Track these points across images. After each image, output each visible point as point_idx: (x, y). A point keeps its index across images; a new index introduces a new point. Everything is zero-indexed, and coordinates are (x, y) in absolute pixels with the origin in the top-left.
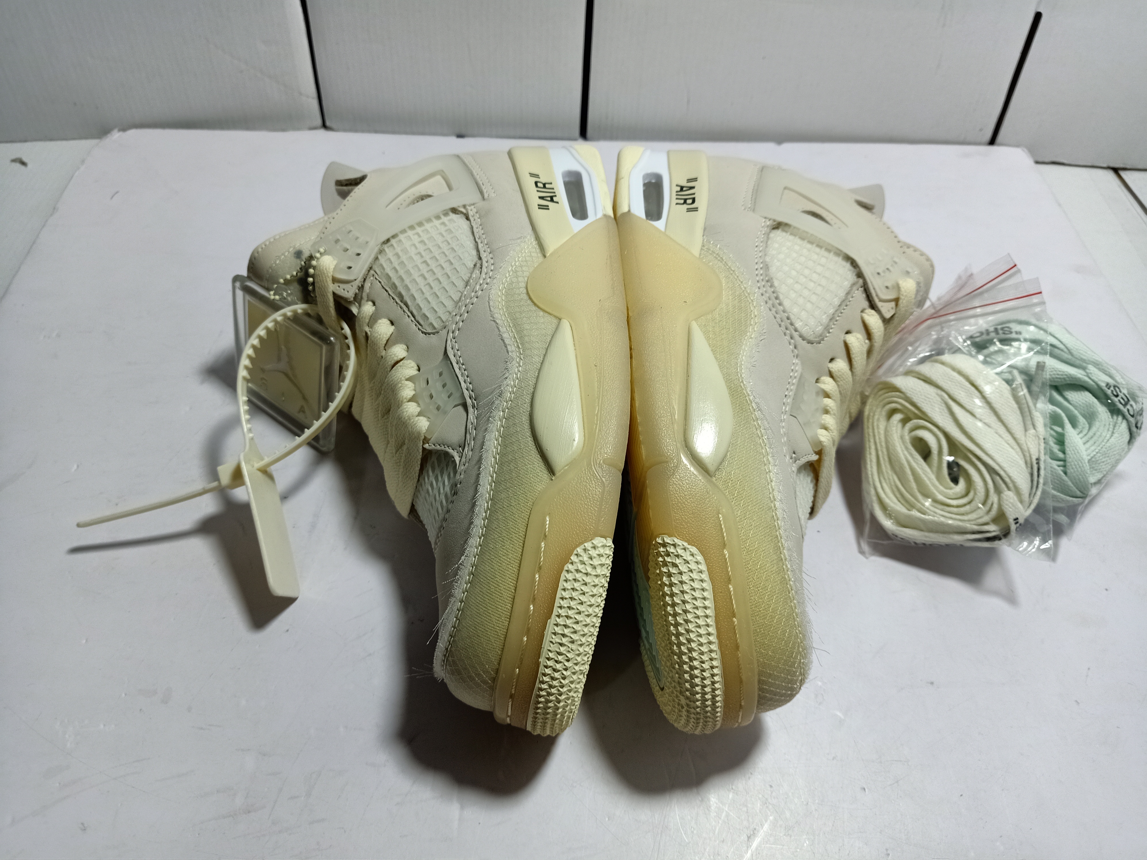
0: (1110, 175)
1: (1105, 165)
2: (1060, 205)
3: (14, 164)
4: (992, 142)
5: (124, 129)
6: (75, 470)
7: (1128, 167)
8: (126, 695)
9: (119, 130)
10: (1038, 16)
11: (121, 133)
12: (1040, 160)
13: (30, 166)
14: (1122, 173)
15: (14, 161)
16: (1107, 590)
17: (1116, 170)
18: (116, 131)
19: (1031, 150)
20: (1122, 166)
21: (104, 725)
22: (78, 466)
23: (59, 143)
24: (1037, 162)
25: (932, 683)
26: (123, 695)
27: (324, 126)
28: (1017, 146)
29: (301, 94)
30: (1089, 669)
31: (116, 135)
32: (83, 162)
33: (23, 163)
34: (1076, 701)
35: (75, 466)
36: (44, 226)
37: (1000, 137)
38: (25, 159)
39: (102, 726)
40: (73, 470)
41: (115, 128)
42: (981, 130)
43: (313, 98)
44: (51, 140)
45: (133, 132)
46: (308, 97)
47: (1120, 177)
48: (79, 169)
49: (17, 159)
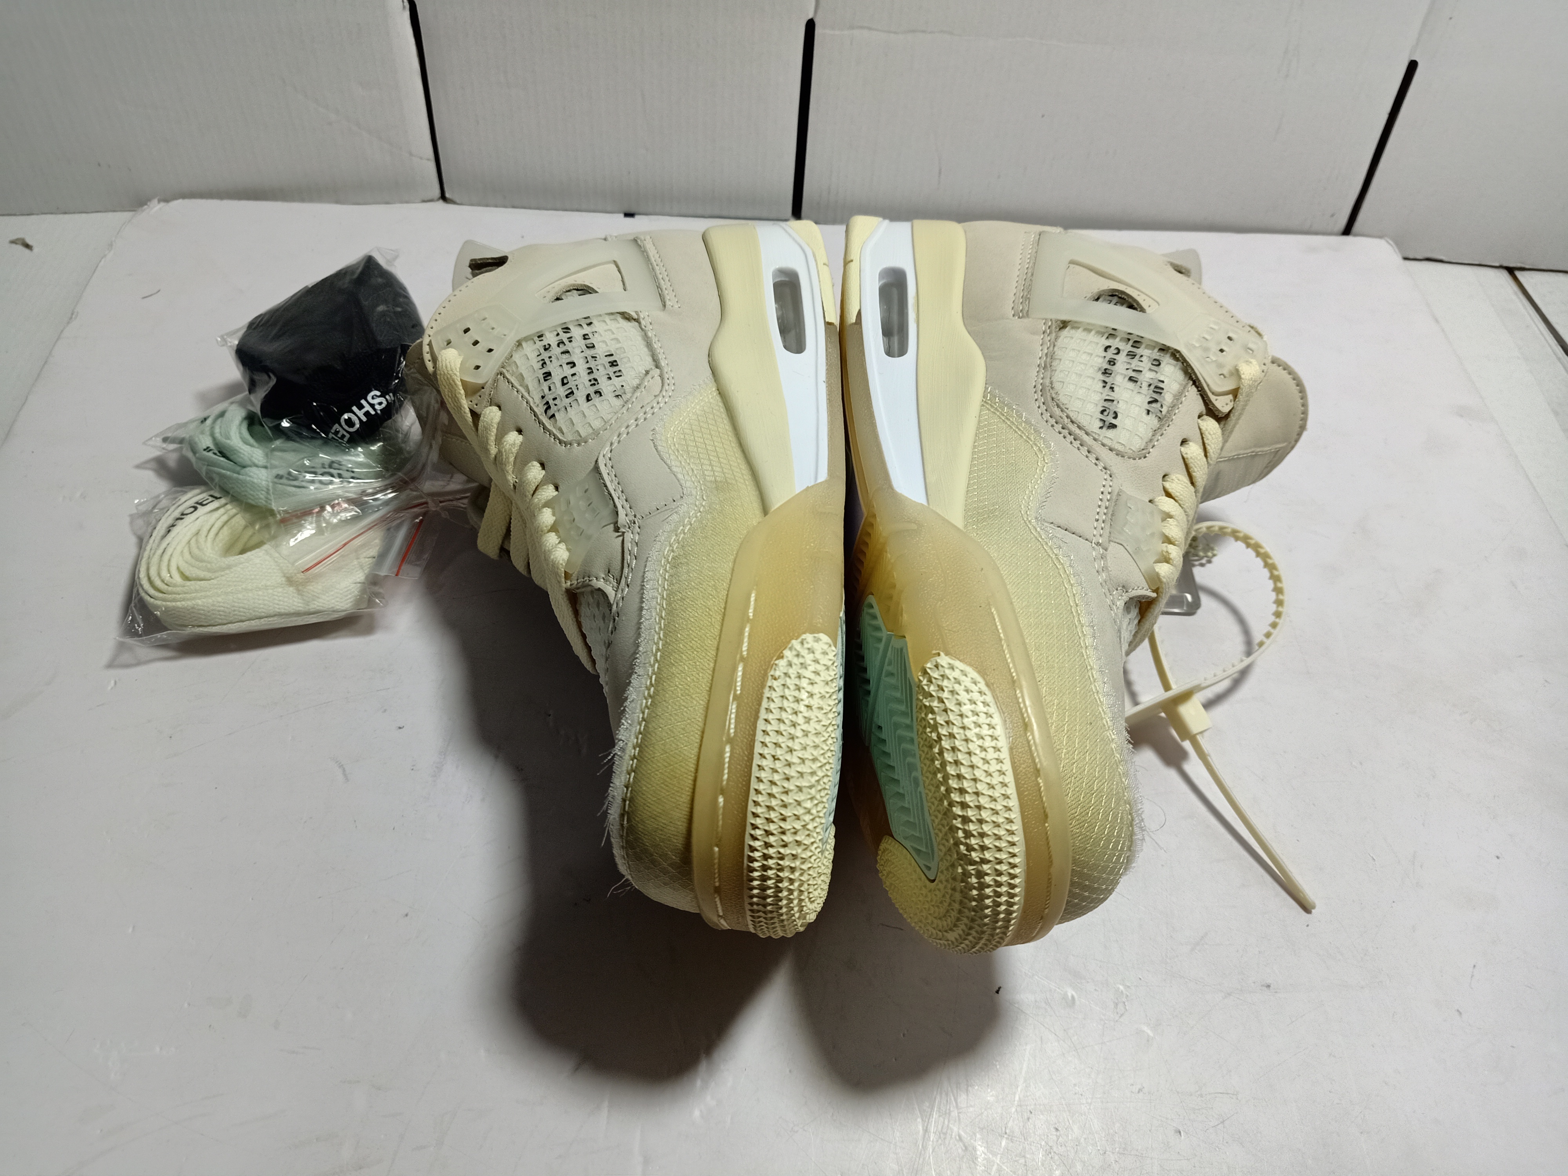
0: (1504, 275)
1: (1497, 264)
2: (1437, 321)
3: (14, 245)
4: (1347, 230)
5: (166, 200)
6: (112, 688)
7: (1527, 267)
8: (189, 1004)
9: (159, 201)
10: (1412, 66)
11: (162, 204)
12: (1411, 256)
13: (35, 250)
14: (1518, 274)
15: (13, 242)
16: (1498, 857)
17: (1511, 271)
18: (156, 201)
19: (1399, 243)
20: (1519, 265)
21: (161, 1049)
22: (115, 683)
23: (77, 216)
24: (1406, 259)
25: (1268, 986)
26: (186, 1005)
27: (443, 197)
28: (1381, 237)
29: (411, 154)
30: (1474, 966)
31: (156, 208)
32: (111, 245)
33: (28, 246)
34: (1458, 1011)
35: (112, 682)
36: (59, 337)
37: (1358, 226)
38: (30, 240)
39: (158, 1049)
40: (109, 688)
41: (153, 198)
42: (1332, 215)
43: (428, 160)
44: (65, 213)
45: (179, 202)
46: (421, 158)
47: (1516, 279)
48: (105, 256)
49: (18, 239)
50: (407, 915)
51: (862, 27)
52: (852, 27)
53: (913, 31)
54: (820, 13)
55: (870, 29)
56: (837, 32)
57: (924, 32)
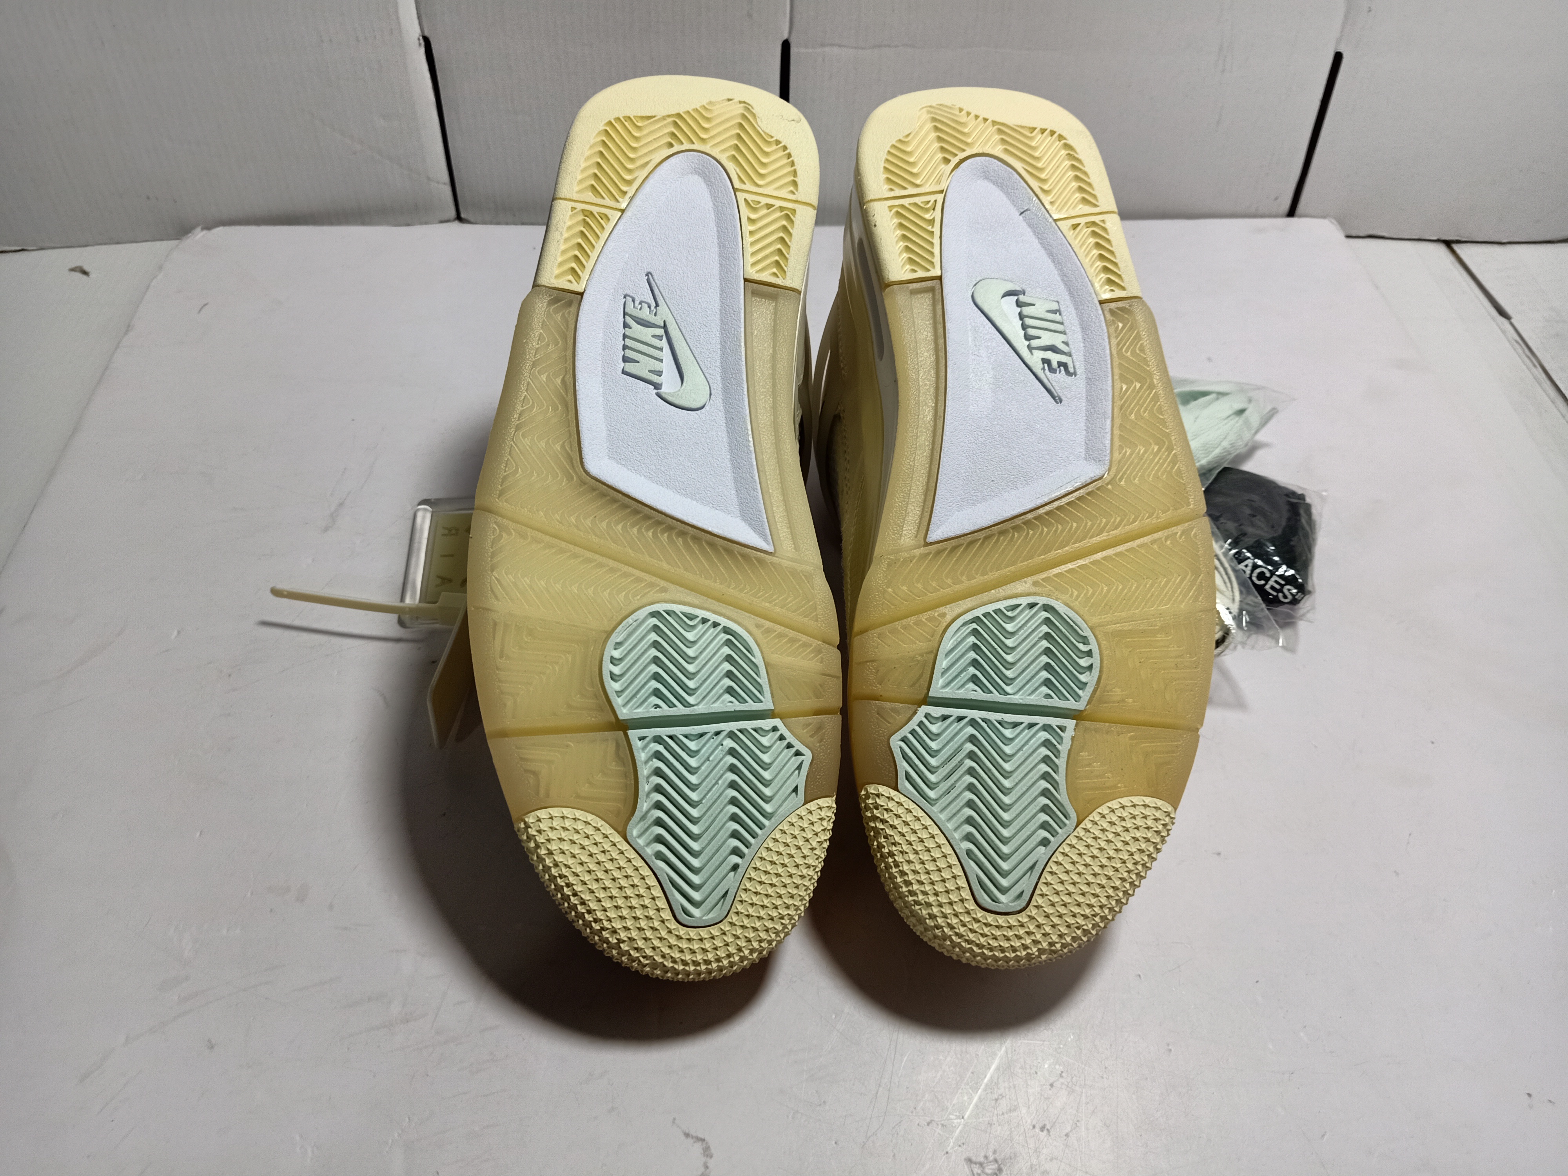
0: (1442, 249)
1: (1435, 238)
3: (73, 273)
4: (1292, 212)
5: (208, 228)
6: (176, 637)
7: (1464, 239)
8: (252, 893)
9: (203, 229)
10: (1338, 58)
11: (205, 232)
12: (1354, 234)
13: (92, 276)
14: (1456, 247)
15: (73, 270)
16: (1433, 743)
17: (1448, 244)
18: (199, 229)
19: (1341, 222)
20: (1456, 238)
21: (229, 930)
22: (179, 632)
23: (127, 246)
24: (1348, 237)
25: (1219, 854)
26: (249, 894)
27: (459, 218)
28: (1324, 217)
29: (429, 179)
30: (1410, 834)
31: (199, 235)
32: (160, 268)
33: (85, 273)
34: (1395, 872)
35: (175, 633)
36: (117, 347)
37: (1301, 207)
38: (86, 268)
39: (225, 931)
40: (173, 637)
41: (198, 225)
42: (1276, 199)
43: (445, 184)
44: (118, 243)
45: (220, 230)
46: (438, 182)
47: (1453, 252)
48: (155, 277)
49: (76, 268)
50: (443, 815)
51: (831, 45)
52: (823, 45)
53: (879, 46)
54: (794, 33)
55: (840, 46)
56: (810, 50)
57: (889, 46)
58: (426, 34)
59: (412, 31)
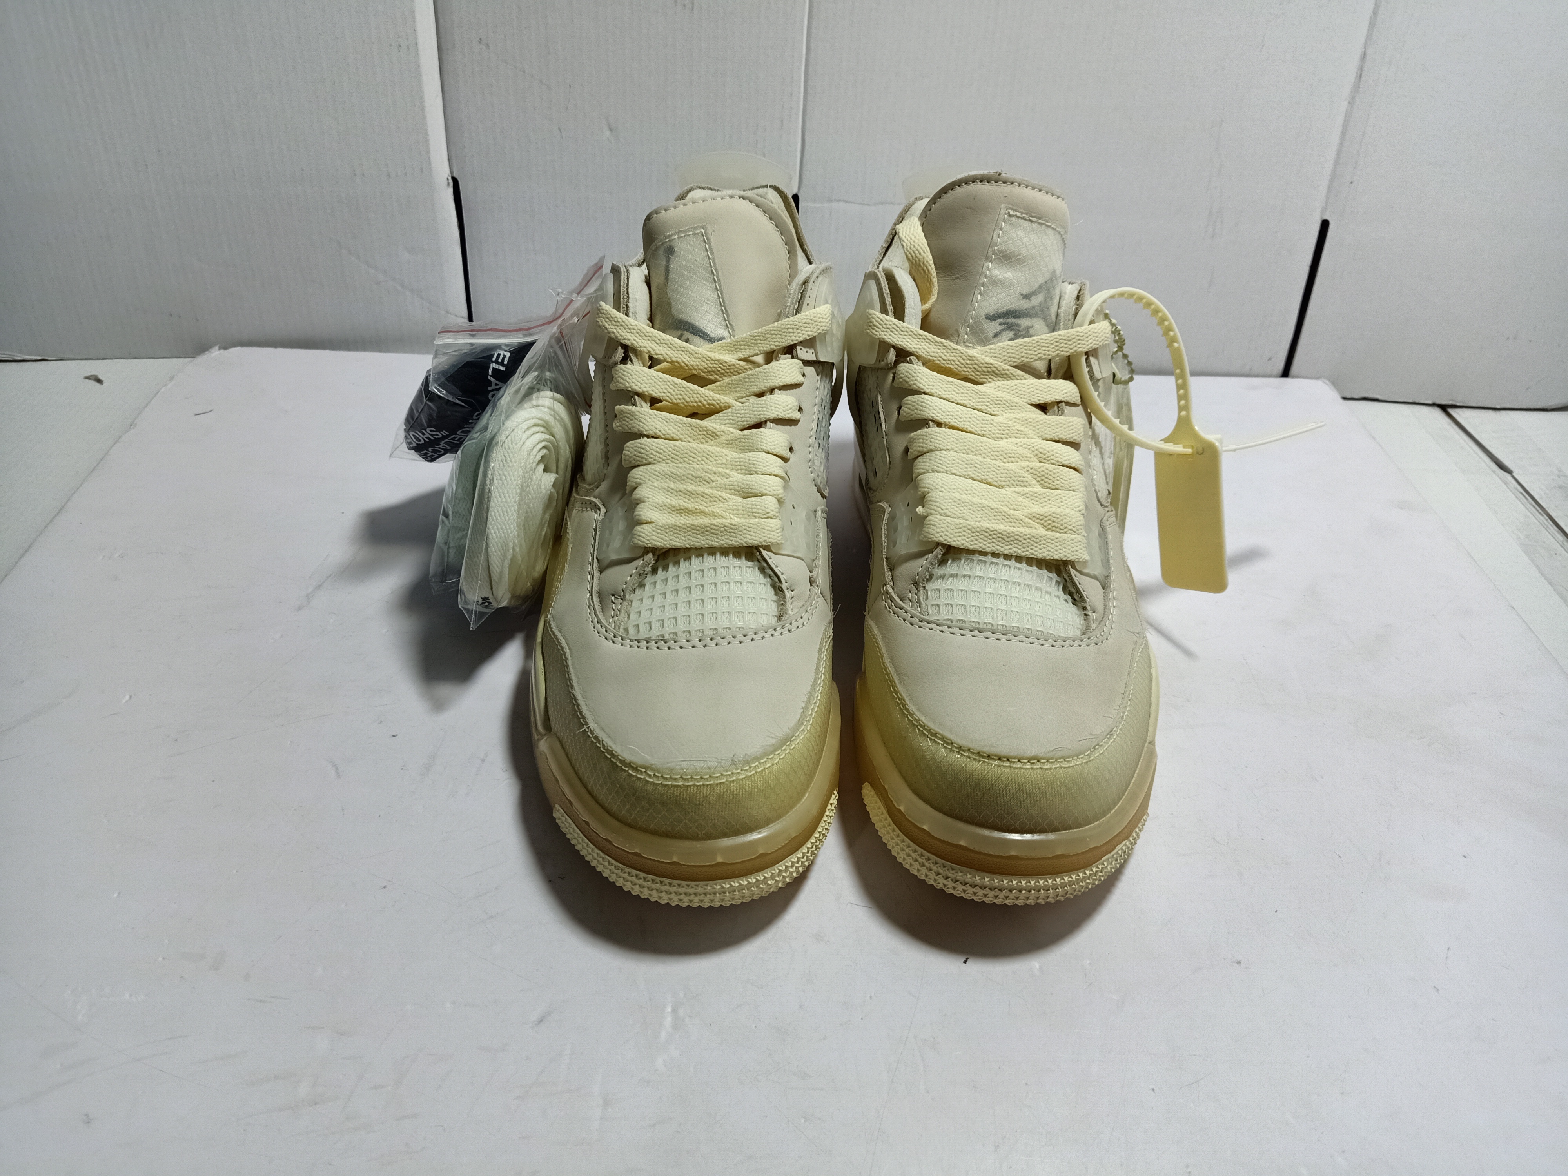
0: (1438, 413)
1: (1430, 402)
2: (1374, 438)
3: (87, 380)
4: (1286, 373)
5: (225, 348)
6: (127, 701)
7: (1458, 404)
8: (164, 958)
9: (220, 349)
10: (1325, 225)
11: (222, 351)
12: (1349, 396)
13: (105, 384)
14: (1452, 411)
15: (87, 378)
16: (1465, 857)
17: (1444, 408)
18: (217, 348)
19: (1336, 383)
20: (1450, 403)
21: (131, 995)
22: (131, 697)
23: (145, 361)
24: (1345, 399)
25: (1239, 962)
26: (160, 959)
28: (1317, 378)
29: (447, 311)
30: (1449, 949)
31: (215, 353)
32: (172, 378)
33: (99, 381)
34: (1435, 987)
35: (127, 697)
36: (117, 442)
37: (1295, 370)
38: (101, 377)
39: (127, 996)
40: (124, 701)
41: (215, 345)
42: (1270, 359)
44: (135, 358)
45: (237, 351)
46: (456, 316)
47: (1450, 416)
48: (166, 385)
49: (91, 376)
50: (385, 887)
51: (839, 201)
52: (830, 201)
53: (882, 203)
54: (802, 189)
55: (846, 202)
56: (818, 205)
57: (892, 203)
58: (455, 175)
59: (442, 172)
